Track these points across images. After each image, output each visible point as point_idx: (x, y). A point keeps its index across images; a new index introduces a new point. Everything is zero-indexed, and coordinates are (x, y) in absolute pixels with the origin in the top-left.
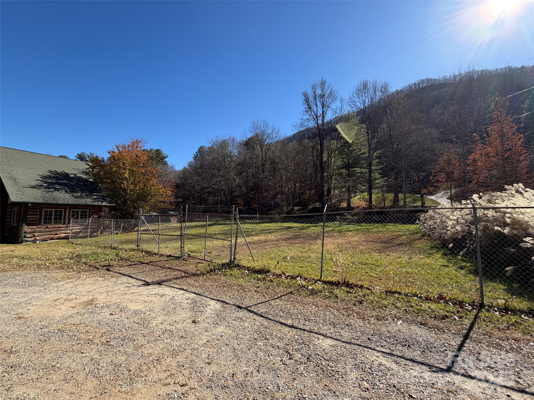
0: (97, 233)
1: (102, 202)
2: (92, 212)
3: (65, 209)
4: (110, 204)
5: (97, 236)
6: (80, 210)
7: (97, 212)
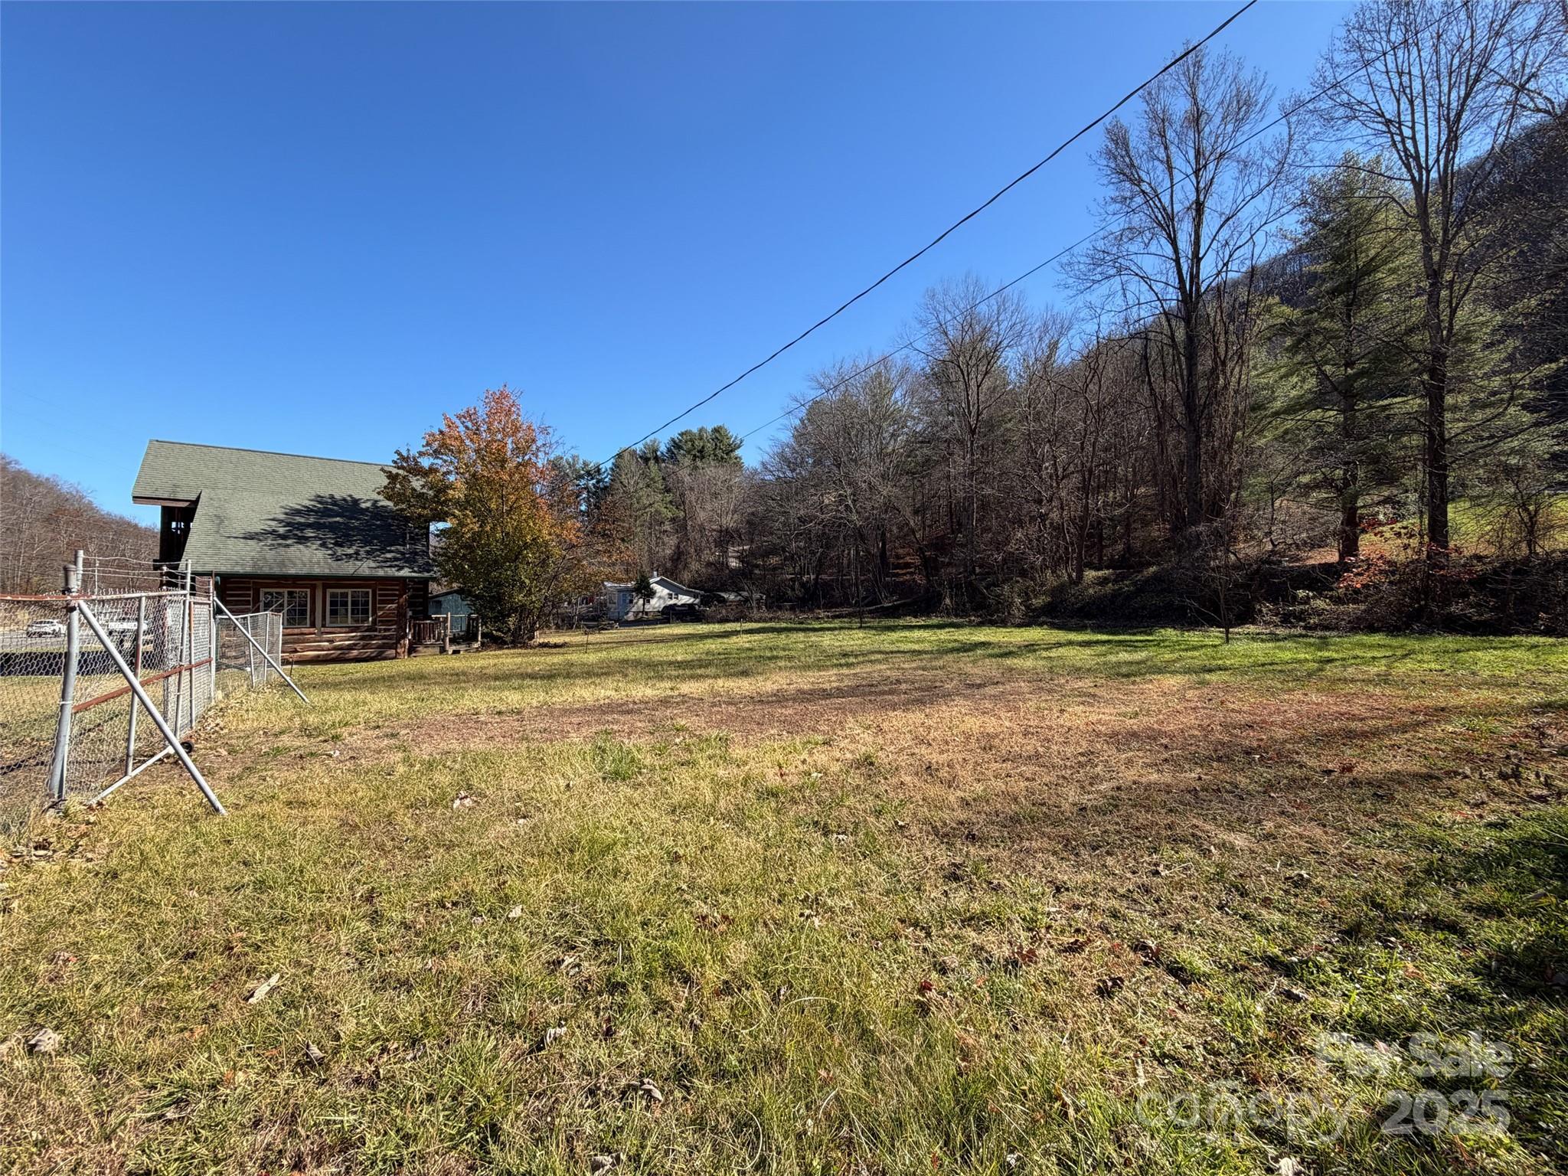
0: (396, 649)
1: (401, 568)
2: (380, 595)
3: (313, 588)
4: (420, 572)
5: (395, 658)
6: (349, 591)
7: (395, 595)
